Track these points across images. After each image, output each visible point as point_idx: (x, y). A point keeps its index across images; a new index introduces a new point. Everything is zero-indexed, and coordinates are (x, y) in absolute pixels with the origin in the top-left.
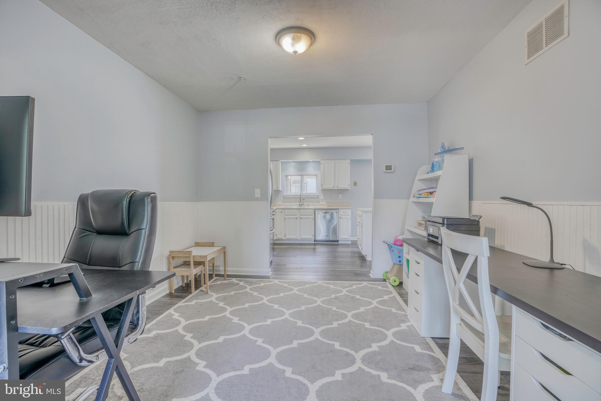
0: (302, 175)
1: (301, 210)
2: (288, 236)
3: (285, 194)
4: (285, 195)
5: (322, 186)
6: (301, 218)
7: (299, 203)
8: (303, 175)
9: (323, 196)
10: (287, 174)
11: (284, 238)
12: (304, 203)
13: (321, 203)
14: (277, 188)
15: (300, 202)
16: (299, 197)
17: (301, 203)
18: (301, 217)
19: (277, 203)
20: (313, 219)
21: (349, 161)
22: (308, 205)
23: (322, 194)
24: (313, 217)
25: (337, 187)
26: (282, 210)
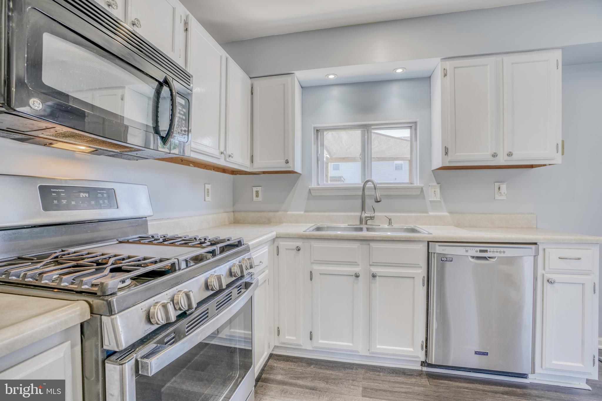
0: (366, 128)
1: (374, 245)
2: (320, 341)
3: (313, 185)
4: (314, 189)
5: (446, 153)
6: (374, 276)
7: (358, 214)
8: (371, 125)
9: (438, 190)
10: (319, 125)
11: (307, 345)
12: (377, 214)
13: (431, 213)
14: (287, 162)
15: (363, 209)
16: (360, 193)
17: (364, 215)
18: (374, 270)
19: (288, 213)
20: (423, 281)
21: (558, 55)
22: (390, 220)
23: (436, 184)
24: (422, 272)
25: (510, 154)
26: (299, 243)
